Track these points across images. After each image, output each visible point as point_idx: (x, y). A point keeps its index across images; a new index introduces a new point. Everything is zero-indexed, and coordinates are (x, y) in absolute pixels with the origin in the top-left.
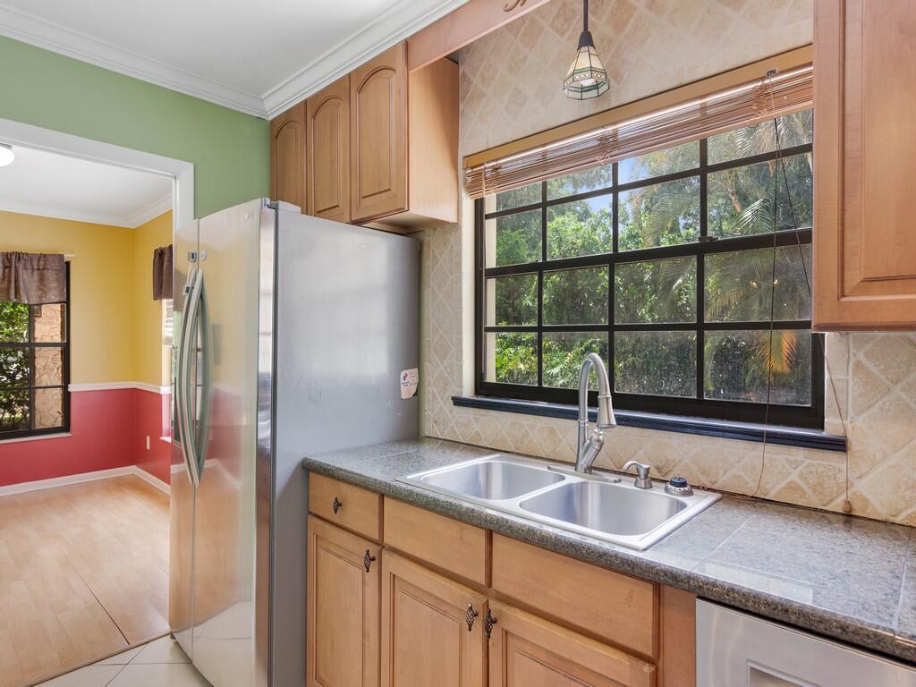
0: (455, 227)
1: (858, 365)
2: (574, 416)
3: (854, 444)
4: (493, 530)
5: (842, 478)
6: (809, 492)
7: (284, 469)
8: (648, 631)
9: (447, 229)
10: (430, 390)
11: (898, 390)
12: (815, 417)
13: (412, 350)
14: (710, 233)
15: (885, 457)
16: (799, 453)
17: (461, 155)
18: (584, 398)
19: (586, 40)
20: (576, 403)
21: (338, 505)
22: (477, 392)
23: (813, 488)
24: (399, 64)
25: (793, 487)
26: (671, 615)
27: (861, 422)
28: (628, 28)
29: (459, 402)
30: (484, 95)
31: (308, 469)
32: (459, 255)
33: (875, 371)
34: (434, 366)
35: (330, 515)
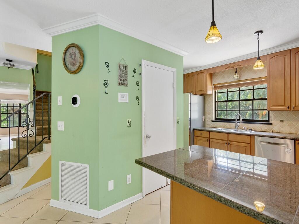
0: (212, 95)
1: (274, 115)
2: (235, 122)
3: (273, 124)
4: (228, 133)
5: (272, 128)
6: (268, 130)
7: (192, 130)
8: (249, 140)
9: (210, 95)
10: (207, 120)
11: (278, 117)
12: (268, 121)
13: (204, 114)
14: (254, 98)
15: (277, 125)
16: (266, 125)
17: (213, 84)
18: (236, 120)
19: (236, 72)
20: (235, 121)
21: (201, 134)
22: (215, 120)
23: (268, 129)
24: (206, 72)
25: (266, 129)
26: (252, 139)
27: (274, 121)
28: (242, 70)
29: (212, 121)
30: (217, 75)
31: (194, 130)
32: (213, 99)
33: (275, 115)
34: (207, 116)
35: (200, 136)
